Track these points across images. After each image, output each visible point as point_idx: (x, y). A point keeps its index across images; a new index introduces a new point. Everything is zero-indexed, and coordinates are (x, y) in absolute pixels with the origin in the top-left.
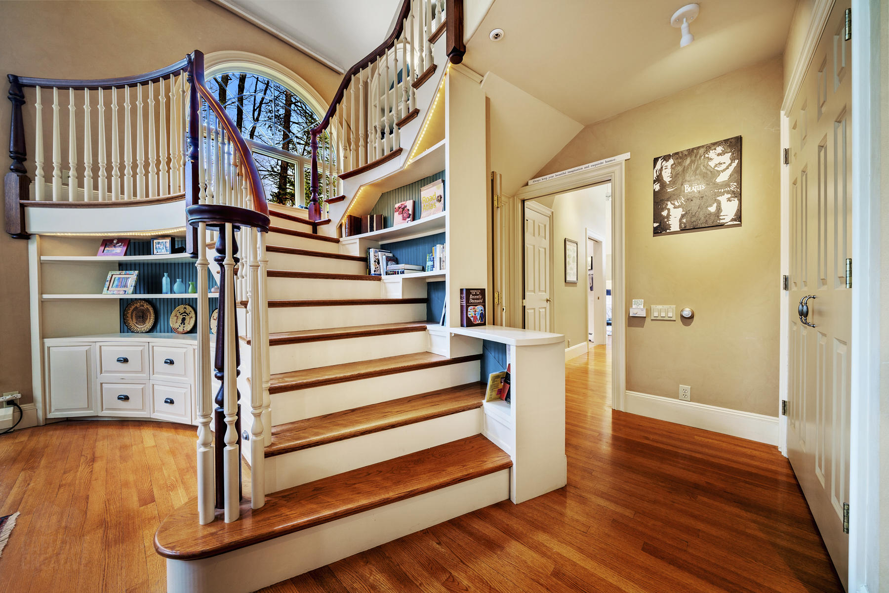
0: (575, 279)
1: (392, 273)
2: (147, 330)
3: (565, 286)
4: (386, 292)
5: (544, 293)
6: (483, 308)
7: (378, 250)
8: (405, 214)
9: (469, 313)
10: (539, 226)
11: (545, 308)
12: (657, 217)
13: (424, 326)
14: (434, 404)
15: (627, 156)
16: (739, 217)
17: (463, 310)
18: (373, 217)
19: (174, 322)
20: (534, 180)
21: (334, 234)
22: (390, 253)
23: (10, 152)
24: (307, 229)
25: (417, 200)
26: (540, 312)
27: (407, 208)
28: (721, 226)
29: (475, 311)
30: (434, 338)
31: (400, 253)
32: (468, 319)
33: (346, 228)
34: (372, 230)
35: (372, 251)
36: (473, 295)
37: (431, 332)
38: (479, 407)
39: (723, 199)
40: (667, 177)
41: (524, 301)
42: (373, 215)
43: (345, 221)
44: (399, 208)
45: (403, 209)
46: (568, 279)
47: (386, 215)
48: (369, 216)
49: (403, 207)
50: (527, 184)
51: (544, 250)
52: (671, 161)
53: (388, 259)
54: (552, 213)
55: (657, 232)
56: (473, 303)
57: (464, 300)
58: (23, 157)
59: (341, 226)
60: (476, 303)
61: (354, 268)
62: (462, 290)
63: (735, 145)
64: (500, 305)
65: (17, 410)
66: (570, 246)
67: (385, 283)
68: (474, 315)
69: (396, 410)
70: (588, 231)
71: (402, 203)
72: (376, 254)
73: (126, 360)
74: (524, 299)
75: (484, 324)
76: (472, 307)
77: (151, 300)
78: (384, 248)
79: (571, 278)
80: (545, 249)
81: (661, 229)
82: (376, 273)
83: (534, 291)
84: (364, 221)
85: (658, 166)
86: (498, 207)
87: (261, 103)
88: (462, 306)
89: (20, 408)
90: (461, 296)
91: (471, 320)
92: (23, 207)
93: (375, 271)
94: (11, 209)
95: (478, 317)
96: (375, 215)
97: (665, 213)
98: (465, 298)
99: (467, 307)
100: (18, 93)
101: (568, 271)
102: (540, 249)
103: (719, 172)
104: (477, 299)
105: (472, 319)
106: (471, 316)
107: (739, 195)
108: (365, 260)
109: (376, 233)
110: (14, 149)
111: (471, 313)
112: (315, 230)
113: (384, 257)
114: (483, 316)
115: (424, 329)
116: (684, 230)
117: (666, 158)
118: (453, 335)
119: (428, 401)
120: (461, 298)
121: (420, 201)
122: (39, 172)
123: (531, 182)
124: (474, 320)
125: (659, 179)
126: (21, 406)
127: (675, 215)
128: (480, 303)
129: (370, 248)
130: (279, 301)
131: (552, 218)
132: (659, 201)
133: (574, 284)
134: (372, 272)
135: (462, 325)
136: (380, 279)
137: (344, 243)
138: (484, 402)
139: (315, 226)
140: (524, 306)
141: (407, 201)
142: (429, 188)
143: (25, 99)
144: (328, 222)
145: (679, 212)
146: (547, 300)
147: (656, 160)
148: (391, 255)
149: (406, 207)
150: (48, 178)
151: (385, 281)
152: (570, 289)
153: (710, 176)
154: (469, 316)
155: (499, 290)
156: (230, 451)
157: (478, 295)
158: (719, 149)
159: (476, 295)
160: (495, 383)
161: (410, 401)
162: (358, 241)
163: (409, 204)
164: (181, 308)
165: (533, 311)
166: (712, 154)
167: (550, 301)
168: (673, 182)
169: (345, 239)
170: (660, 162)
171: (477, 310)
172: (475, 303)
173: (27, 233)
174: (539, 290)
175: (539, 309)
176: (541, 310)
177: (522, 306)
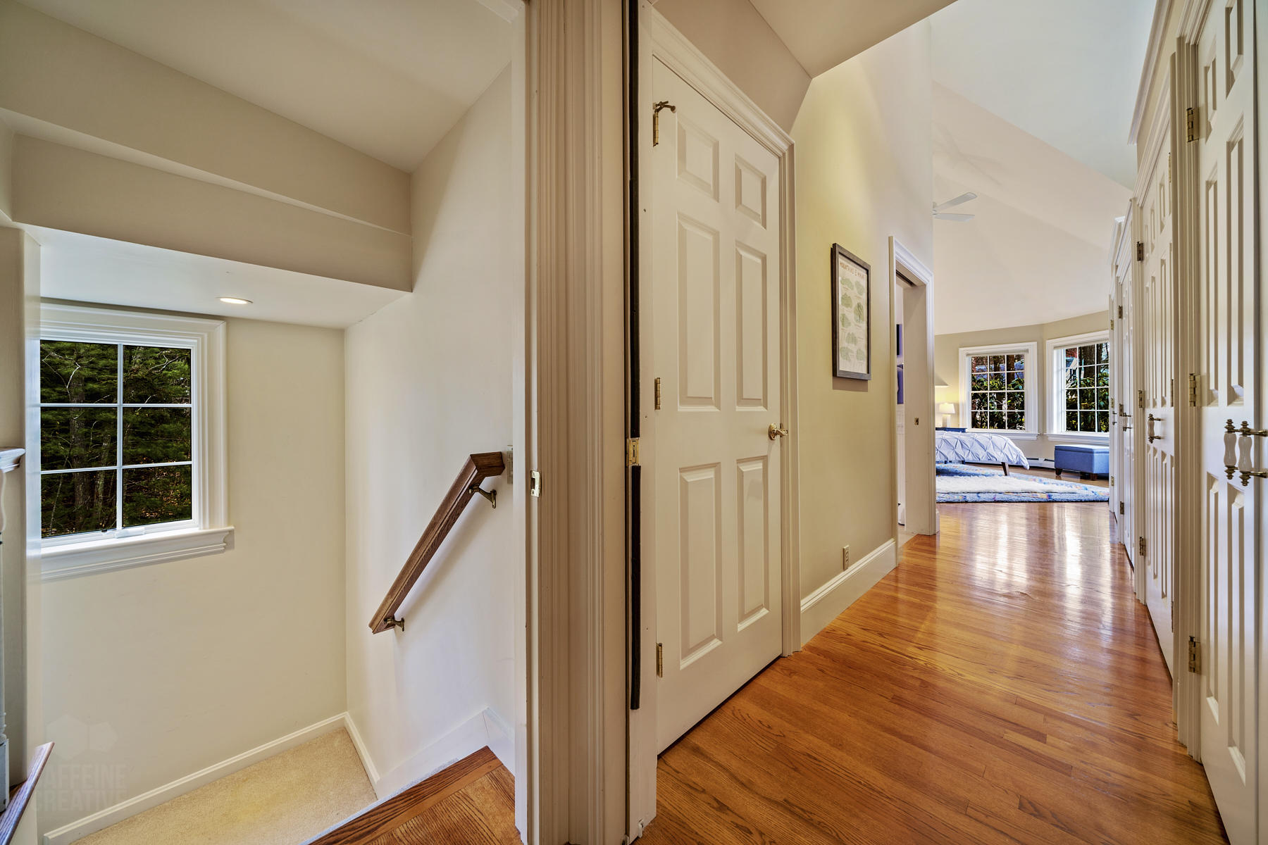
0: (862, 369)
3: (834, 388)
5: (761, 408)
11: (764, 459)
26: (741, 475)
46: (843, 366)
51: (759, 261)
54: (791, 147)
66: (847, 272)
70: (895, 249)
79: (852, 363)
80: (764, 259)
83: (716, 401)
101: (843, 343)
102: (743, 253)
131: (788, 159)
133: (857, 382)
140: (636, 470)
146: (772, 434)
152: (848, 396)
167: (782, 436)
174: (742, 400)
175: (739, 465)
176: (745, 468)
177: (626, 467)
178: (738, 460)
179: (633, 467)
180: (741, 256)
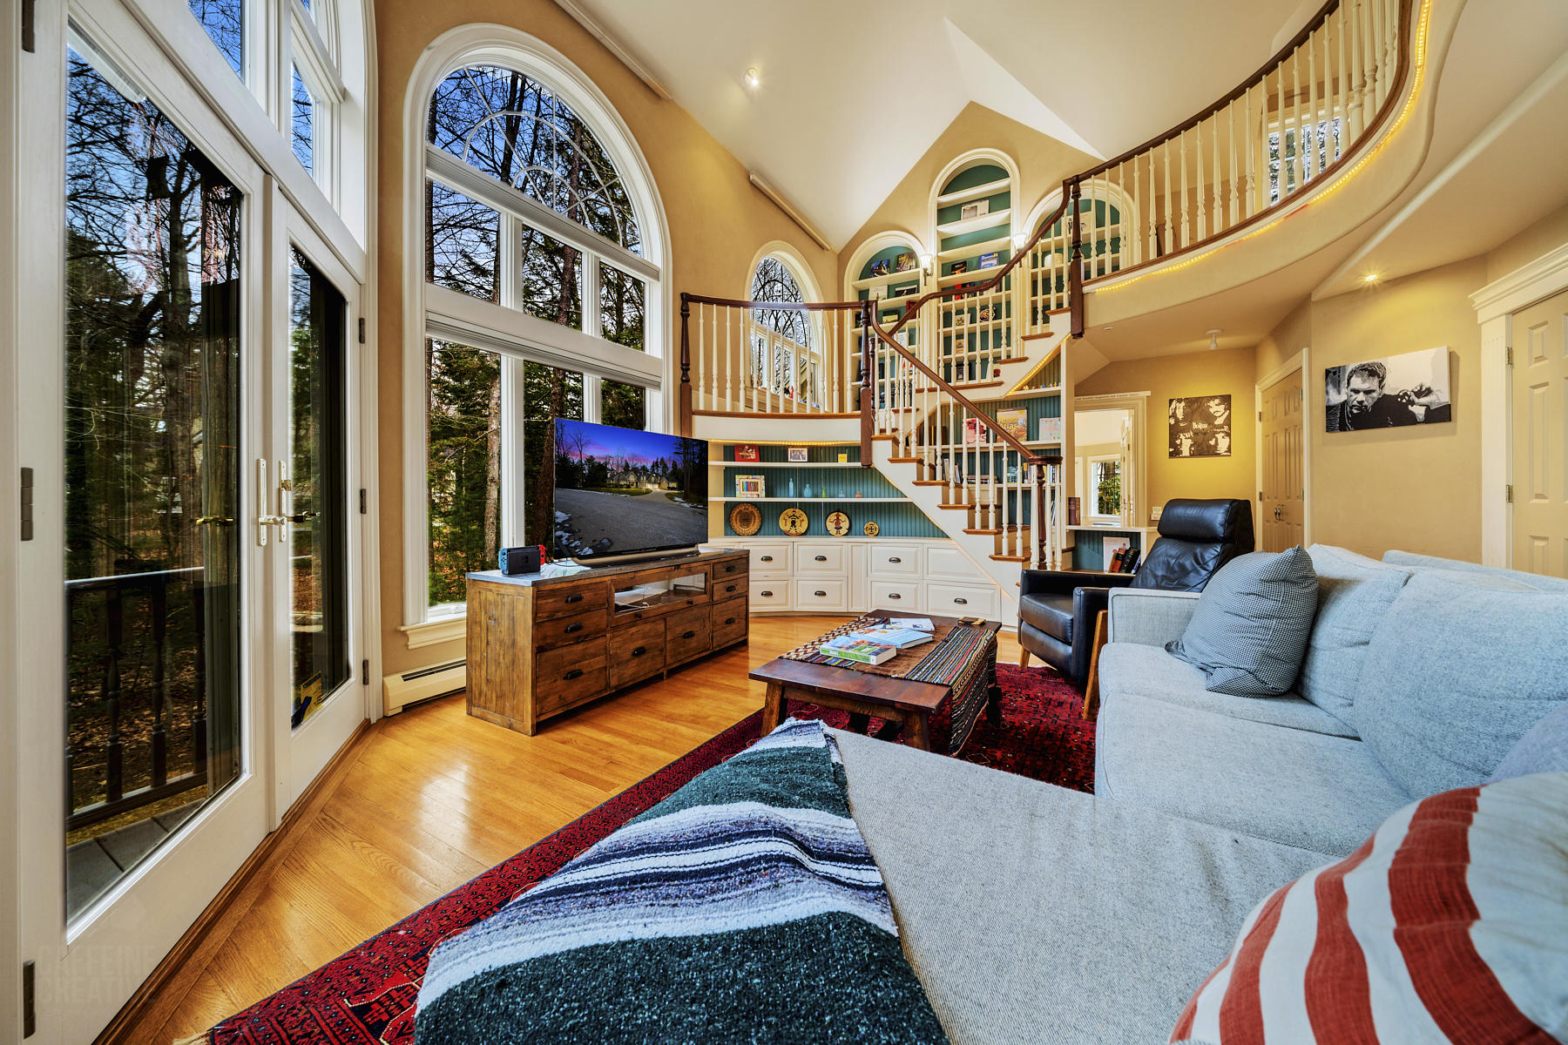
12: (1172, 444)
15: (1148, 393)
16: (1229, 450)
19: (784, 524)
28: (1219, 455)
39: (1219, 436)
40: (1180, 415)
52: (1183, 404)
55: (1171, 455)
63: (1226, 400)
73: (823, 559)
81: (1175, 453)
85: (1173, 406)
97: (1178, 442)
100: (686, 308)
103: (1216, 418)
107: (1229, 435)
116: (1192, 455)
117: (1180, 401)
122: (702, 383)
125: (1174, 415)
127: (1186, 444)
132: (1174, 432)
145: (1190, 442)
147: (1171, 401)
150: (708, 391)
153: (1210, 418)
158: (1217, 401)
164: (789, 511)
166: (1212, 403)
168: (1184, 420)
170: (1174, 402)
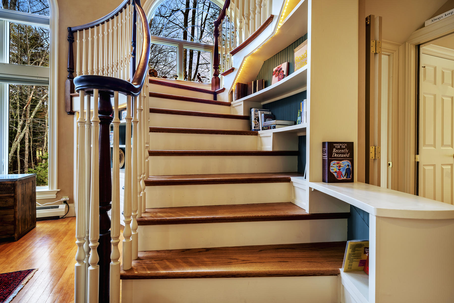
1: (266, 128)
2: (122, 167)
4: (262, 145)
5: (450, 148)
6: (350, 163)
7: (258, 109)
8: (281, 76)
9: (331, 168)
10: (443, 73)
13: (288, 178)
14: (283, 261)
17: (326, 165)
18: (256, 82)
20: (433, 19)
21: (227, 100)
22: (270, 111)
23: (68, 68)
24: (210, 97)
25: (291, 62)
26: (442, 169)
27: (283, 70)
29: (340, 166)
30: (297, 190)
31: (279, 111)
32: (330, 174)
33: (235, 94)
34: (255, 91)
35: (253, 110)
36: (337, 149)
37: (295, 185)
38: (337, 275)
41: (417, 156)
42: (256, 81)
43: (234, 88)
44: (276, 71)
45: (279, 71)
47: (267, 79)
48: (253, 82)
49: (279, 69)
50: (423, 26)
53: (267, 117)
56: (337, 157)
57: (326, 154)
58: (72, 70)
59: (232, 92)
60: (341, 158)
61: (238, 125)
62: (324, 144)
64: (377, 162)
65: (67, 206)
67: (260, 137)
68: (338, 171)
69: (243, 259)
71: (278, 67)
72: (257, 113)
74: (418, 154)
75: (352, 181)
76: (336, 162)
77: (124, 148)
78: (265, 107)
82: (256, 129)
83: (434, 146)
84: (249, 86)
86: (376, 53)
87: (206, 19)
88: (324, 160)
89: (68, 205)
90: (323, 150)
91: (333, 175)
92: (72, 97)
93: (255, 127)
94: (67, 99)
95: (344, 173)
96: (257, 81)
98: (327, 152)
99: (330, 161)
100: (71, 36)
102: (444, 98)
104: (342, 153)
105: (335, 174)
106: (334, 171)
108: (247, 118)
109: (258, 93)
110: (69, 67)
111: (334, 168)
112: (215, 98)
113: (263, 115)
114: (350, 172)
115: (289, 180)
118: (313, 190)
119: (279, 254)
120: (323, 151)
121: (293, 62)
123: (428, 23)
124: (337, 175)
126: (69, 204)
128: (346, 157)
129: (251, 108)
130: (167, 151)
134: (253, 128)
135: (324, 181)
136: (257, 134)
137: (234, 105)
138: (342, 270)
139: (215, 94)
140: (418, 163)
141: (283, 64)
142: (302, 47)
143: (74, 39)
144: (224, 90)
148: (268, 113)
149: (281, 69)
151: (261, 135)
154: (331, 171)
155: (377, 143)
156: (91, 270)
157: (343, 149)
159: (341, 148)
160: (356, 252)
161: (261, 251)
162: (242, 103)
163: (284, 66)
165: (432, 168)
169: (235, 102)
171: (342, 165)
172: (339, 157)
173: (73, 111)
174: (443, 145)
175: (442, 166)
176: (444, 167)
177: (415, 162)
178: (441, 164)
179: (417, 162)
180: (444, 99)
